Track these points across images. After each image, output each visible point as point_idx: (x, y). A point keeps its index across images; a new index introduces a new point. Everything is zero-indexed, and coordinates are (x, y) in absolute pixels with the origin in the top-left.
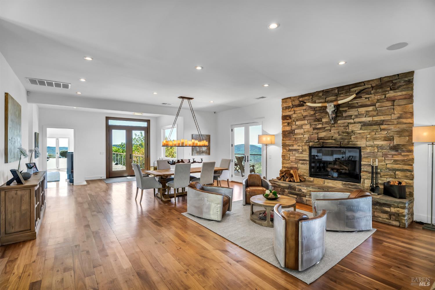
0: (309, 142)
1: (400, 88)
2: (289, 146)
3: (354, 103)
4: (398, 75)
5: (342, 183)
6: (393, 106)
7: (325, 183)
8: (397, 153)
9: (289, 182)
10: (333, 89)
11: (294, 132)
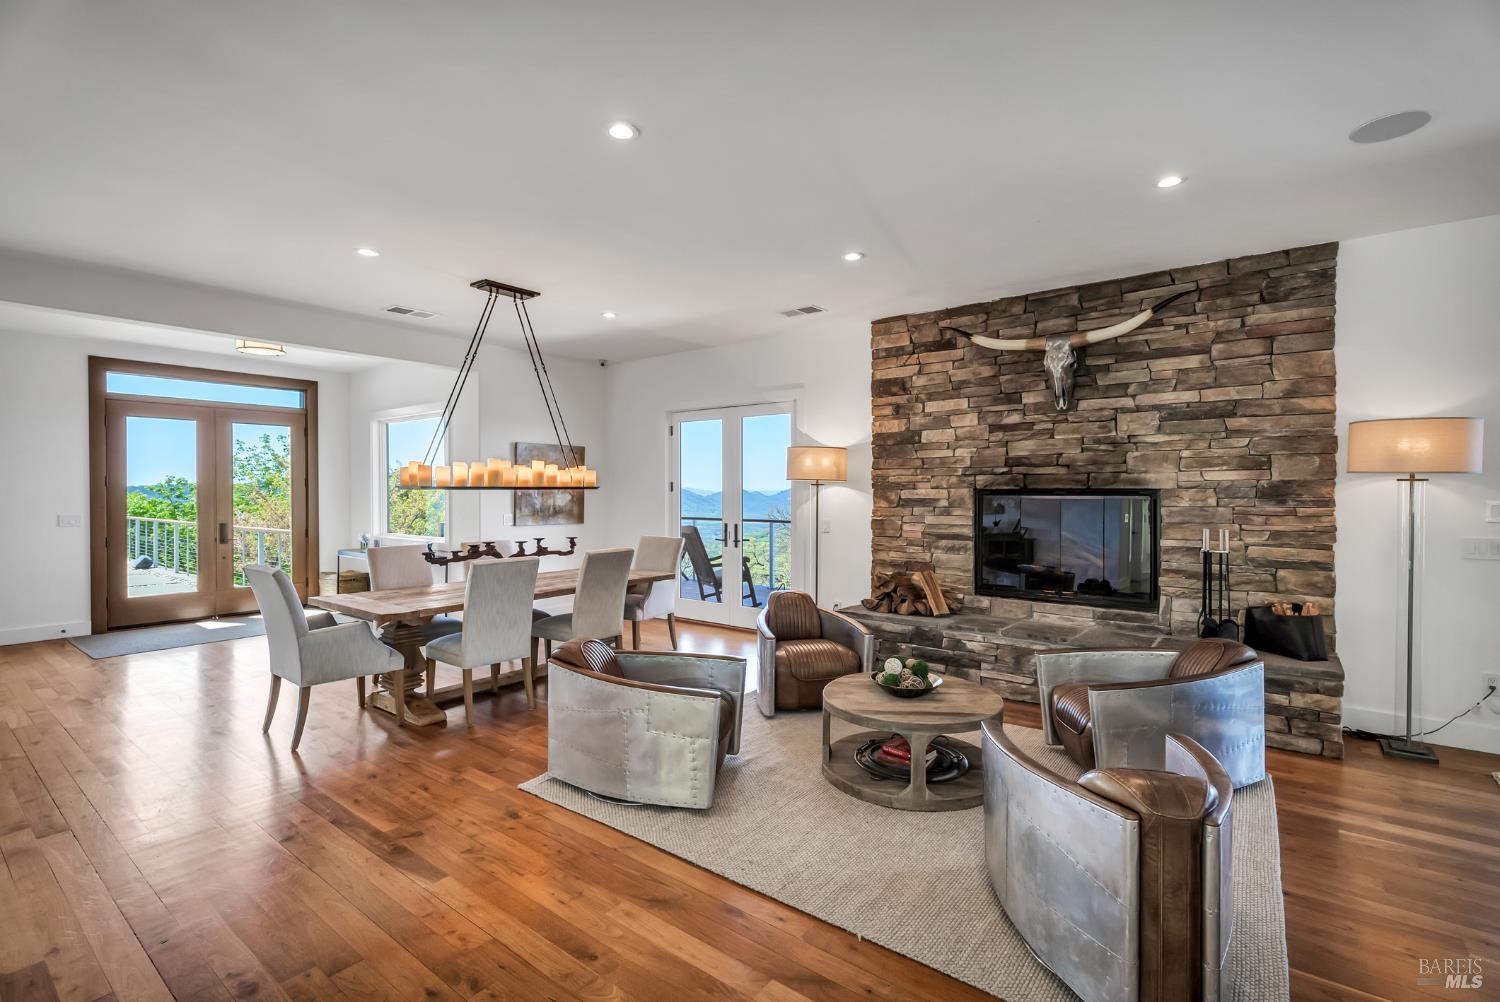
0: (975, 475)
1: (1292, 298)
2: (901, 486)
3: (1136, 342)
4: (1287, 253)
5: (1094, 611)
6: (1269, 357)
7: (1035, 615)
8: (1280, 509)
9: (910, 618)
10: (1060, 294)
11: (917, 438)
